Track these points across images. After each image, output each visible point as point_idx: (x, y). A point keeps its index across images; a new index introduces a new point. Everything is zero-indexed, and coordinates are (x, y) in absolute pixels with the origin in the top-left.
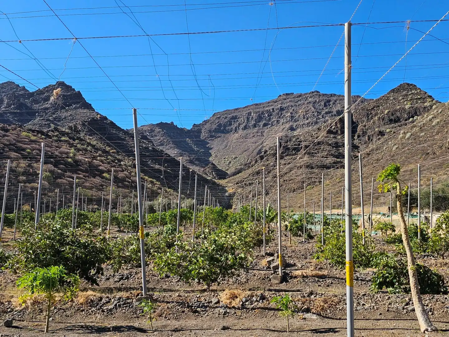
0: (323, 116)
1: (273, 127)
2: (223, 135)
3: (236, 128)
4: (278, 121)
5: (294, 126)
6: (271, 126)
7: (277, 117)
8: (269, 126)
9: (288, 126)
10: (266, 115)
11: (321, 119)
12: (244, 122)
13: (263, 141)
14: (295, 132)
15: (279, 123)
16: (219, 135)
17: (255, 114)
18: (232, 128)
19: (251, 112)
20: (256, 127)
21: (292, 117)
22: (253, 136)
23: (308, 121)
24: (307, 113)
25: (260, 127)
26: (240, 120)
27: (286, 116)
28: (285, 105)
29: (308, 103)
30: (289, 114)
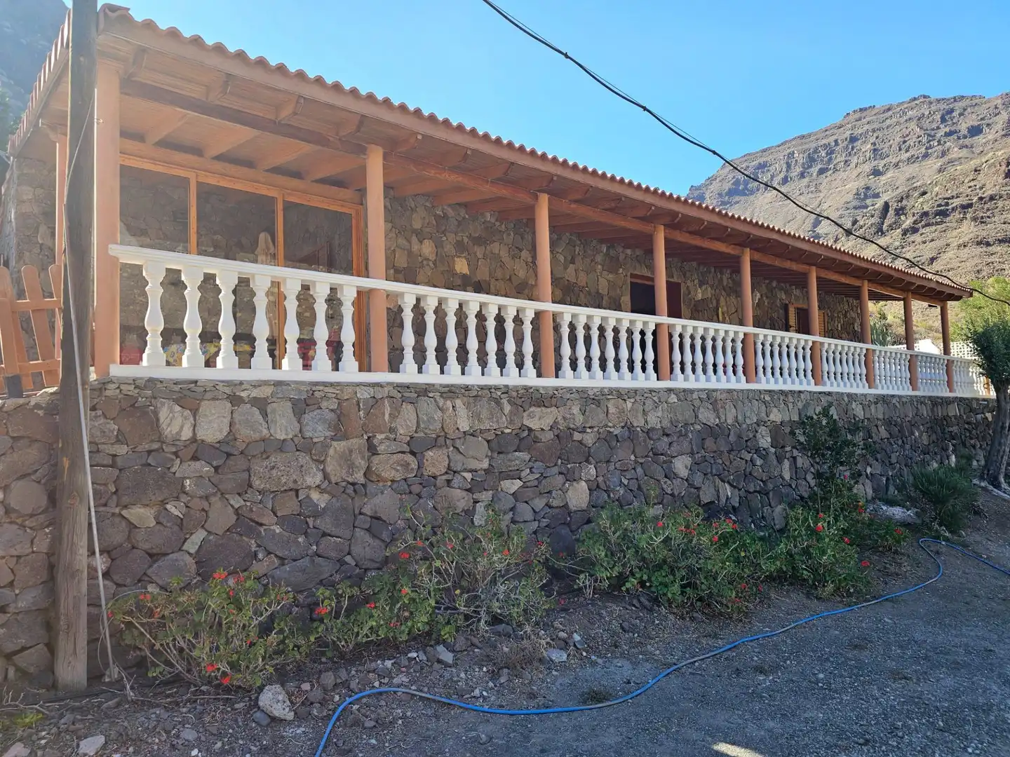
1: (838, 173)
2: (743, 198)
5: (880, 168)
7: (844, 155)
9: (867, 168)
11: (937, 148)
12: (780, 172)
16: (737, 198)
19: (793, 152)
21: (875, 150)
23: (908, 155)
25: (811, 176)
26: (773, 168)
28: (860, 131)
29: (906, 121)
30: (869, 146)
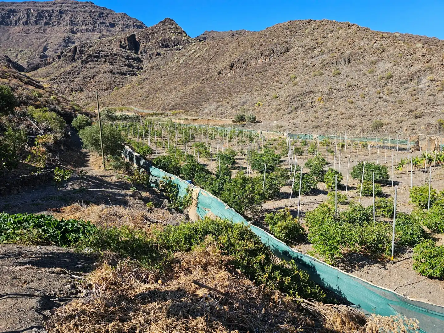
0: (98, 25)
3: (16, 21)
4: (58, 22)
6: (53, 26)
8: (50, 25)
10: (46, 15)
13: (47, 39)
14: (76, 35)
15: (60, 25)
17: (34, 12)
18: (11, 21)
20: (37, 24)
22: (36, 33)
24: (85, 20)
27: (66, 19)
